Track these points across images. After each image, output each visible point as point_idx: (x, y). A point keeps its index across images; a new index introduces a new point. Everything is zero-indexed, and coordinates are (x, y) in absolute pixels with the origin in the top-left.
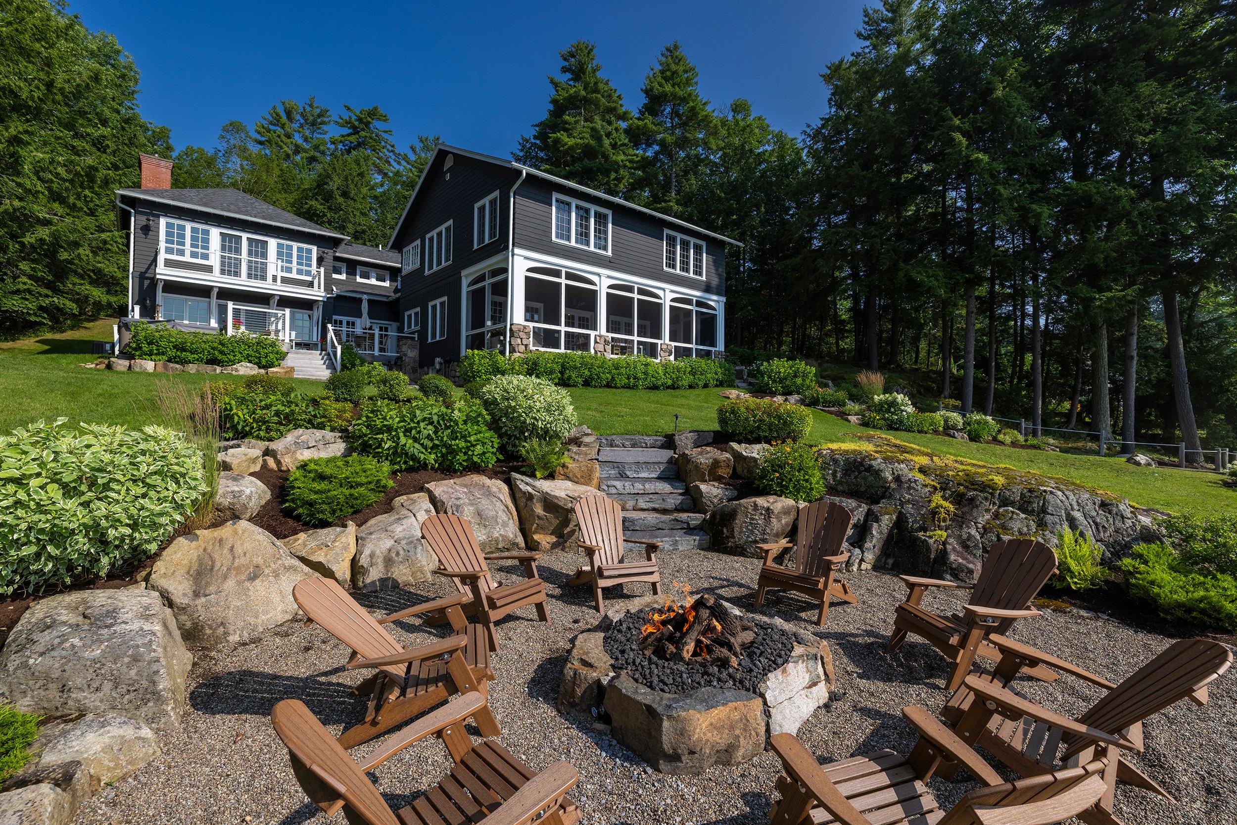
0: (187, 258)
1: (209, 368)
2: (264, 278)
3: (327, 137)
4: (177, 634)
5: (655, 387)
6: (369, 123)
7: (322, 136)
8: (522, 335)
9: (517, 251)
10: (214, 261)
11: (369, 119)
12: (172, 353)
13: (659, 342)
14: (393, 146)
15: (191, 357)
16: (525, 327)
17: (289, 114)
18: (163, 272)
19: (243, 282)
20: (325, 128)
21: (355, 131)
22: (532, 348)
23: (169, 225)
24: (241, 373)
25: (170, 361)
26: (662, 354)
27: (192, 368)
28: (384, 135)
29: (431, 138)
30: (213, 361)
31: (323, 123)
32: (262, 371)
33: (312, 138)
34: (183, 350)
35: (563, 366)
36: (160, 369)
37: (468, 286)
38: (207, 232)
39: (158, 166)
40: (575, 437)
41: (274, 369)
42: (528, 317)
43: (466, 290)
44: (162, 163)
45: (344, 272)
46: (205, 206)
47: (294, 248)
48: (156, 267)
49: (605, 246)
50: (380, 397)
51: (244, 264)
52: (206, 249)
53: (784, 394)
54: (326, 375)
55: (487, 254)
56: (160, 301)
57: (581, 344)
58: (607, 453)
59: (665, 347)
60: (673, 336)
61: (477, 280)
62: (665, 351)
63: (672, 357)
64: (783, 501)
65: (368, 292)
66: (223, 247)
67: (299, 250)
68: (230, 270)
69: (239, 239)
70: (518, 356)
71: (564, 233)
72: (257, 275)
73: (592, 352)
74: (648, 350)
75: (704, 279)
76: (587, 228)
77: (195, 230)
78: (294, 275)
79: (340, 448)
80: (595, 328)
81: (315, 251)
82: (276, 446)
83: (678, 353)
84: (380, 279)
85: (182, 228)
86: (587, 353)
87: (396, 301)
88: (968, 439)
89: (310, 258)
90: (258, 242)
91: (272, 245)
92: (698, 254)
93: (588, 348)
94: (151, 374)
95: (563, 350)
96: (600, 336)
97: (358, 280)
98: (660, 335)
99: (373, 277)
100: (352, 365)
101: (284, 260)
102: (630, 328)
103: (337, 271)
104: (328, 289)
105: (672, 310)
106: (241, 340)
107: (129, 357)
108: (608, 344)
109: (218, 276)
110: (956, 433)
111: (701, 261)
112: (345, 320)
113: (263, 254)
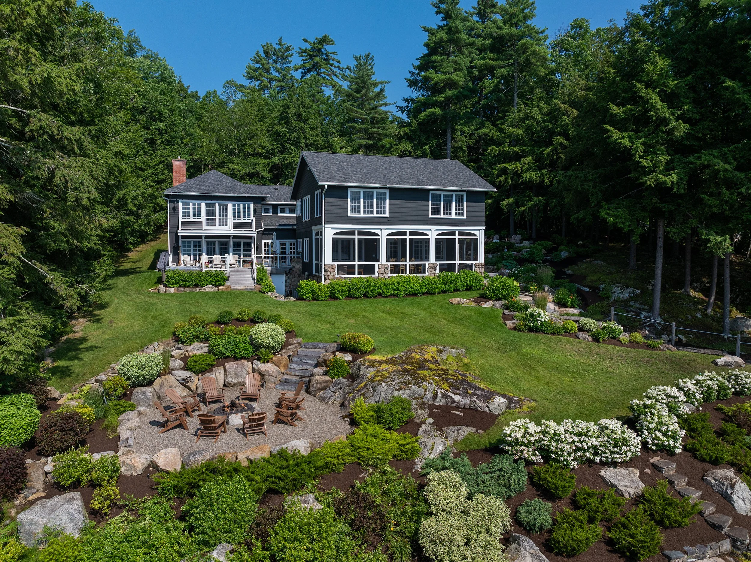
0: (191, 220)
1: (194, 289)
2: (226, 225)
3: (292, 65)
4: (156, 396)
5: (414, 295)
6: (320, 49)
7: (289, 65)
8: (330, 270)
9: (326, 226)
10: (203, 218)
11: (320, 46)
12: (181, 283)
13: (427, 263)
14: (339, 62)
15: (188, 284)
16: (332, 266)
17: (266, 53)
18: (181, 232)
19: (217, 230)
20: (290, 59)
21: (311, 57)
22: (337, 276)
23: (183, 204)
24: (207, 291)
25: (180, 286)
26: (429, 270)
27: (187, 290)
28: (331, 55)
29: (363, 55)
30: (196, 285)
31: (288, 56)
32: (216, 289)
33: (281, 69)
34: (185, 281)
35: (349, 288)
36: (176, 291)
37: (316, 236)
38: (199, 205)
39: (180, 164)
40: (286, 345)
41: (221, 287)
42: (334, 260)
43: (314, 238)
44: (182, 162)
45: (271, 211)
46: (198, 191)
47: (242, 205)
48: (178, 228)
49: (384, 212)
50: (238, 320)
51: (217, 218)
52: (199, 213)
53: (497, 300)
54: (250, 284)
55: (318, 222)
56: (181, 244)
57: (370, 270)
58: (302, 351)
59: (431, 265)
60: (438, 258)
61: (317, 234)
62: (431, 268)
63: (438, 271)
64: (327, 378)
65: (284, 222)
66: (207, 211)
67: (244, 206)
68: (211, 223)
69: (214, 205)
70: (328, 282)
71: (356, 210)
72: (223, 223)
73: (376, 275)
74: (417, 269)
75: (465, 217)
76: (372, 203)
77: (194, 204)
78: (242, 221)
79: (206, 349)
80: (379, 261)
81: (252, 205)
82: (189, 348)
83: (443, 268)
84: (292, 211)
85: (189, 204)
86: (373, 276)
87: (295, 230)
88: (590, 339)
89: (249, 210)
90: (223, 205)
91: (230, 206)
92: (460, 201)
93: (374, 274)
94: (173, 295)
95: (356, 275)
96: (382, 265)
97: (279, 215)
98: (427, 259)
99: (287, 210)
100: (261, 280)
101: (236, 214)
102: (404, 257)
103: (267, 211)
104: (258, 226)
105: (438, 242)
106: (208, 274)
107: (165, 286)
108: (387, 269)
109: (205, 227)
110: (581, 334)
111: (462, 206)
112: (269, 241)
113: (226, 212)
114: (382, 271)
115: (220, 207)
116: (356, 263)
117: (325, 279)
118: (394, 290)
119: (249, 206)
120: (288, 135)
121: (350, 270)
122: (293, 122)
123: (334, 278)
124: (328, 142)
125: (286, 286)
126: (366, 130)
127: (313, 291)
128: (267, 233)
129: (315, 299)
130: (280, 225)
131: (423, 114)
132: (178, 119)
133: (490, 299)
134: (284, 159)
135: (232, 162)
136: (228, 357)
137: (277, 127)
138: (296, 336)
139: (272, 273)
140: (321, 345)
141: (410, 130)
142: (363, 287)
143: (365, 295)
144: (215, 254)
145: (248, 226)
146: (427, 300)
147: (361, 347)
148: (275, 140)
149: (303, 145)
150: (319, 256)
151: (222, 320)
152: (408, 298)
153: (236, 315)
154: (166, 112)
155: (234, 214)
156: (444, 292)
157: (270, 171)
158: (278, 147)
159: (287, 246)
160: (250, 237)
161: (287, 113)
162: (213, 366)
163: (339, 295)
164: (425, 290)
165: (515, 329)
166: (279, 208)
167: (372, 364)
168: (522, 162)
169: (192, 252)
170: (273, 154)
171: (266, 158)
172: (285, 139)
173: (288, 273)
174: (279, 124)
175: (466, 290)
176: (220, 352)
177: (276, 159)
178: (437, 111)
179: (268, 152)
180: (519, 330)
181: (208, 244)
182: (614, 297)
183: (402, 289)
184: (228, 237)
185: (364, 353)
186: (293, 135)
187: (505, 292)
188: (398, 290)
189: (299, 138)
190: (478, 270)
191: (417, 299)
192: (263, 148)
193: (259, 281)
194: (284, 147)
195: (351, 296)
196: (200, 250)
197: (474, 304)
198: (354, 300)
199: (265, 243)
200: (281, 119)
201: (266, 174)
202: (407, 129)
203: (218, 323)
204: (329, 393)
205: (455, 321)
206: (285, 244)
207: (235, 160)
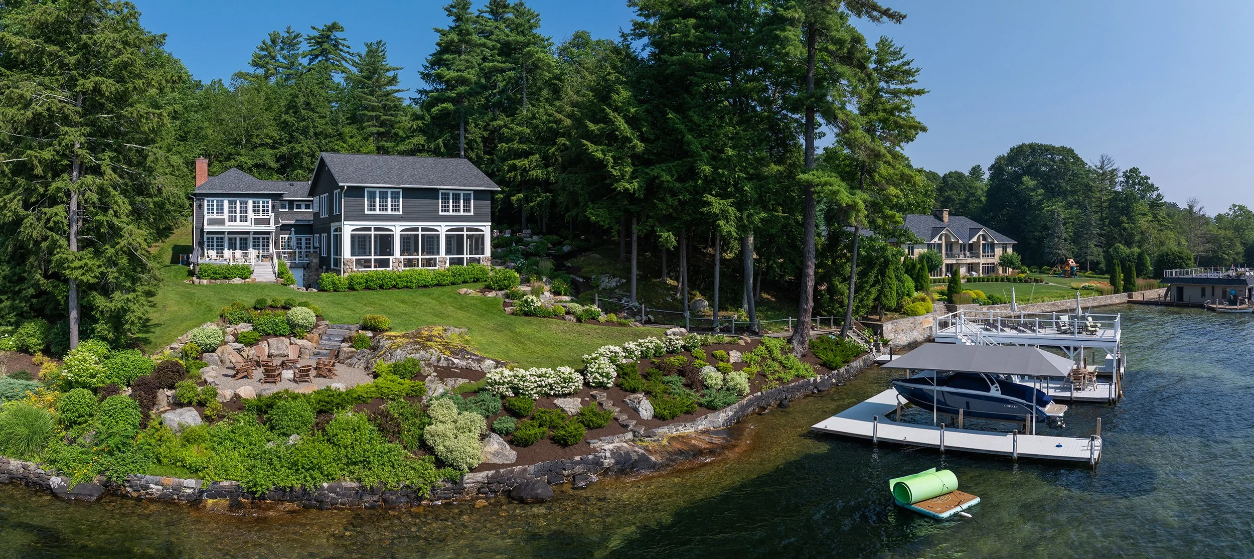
0: (215, 216)
1: (224, 281)
2: (247, 221)
5: (425, 286)
8: (349, 263)
9: (345, 222)
10: (226, 215)
12: (212, 275)
13: (437, 257)
15: (218, 276)
16: (351, 259)
17: (274, 41)
18: (207, 228)
19: (238, 225)
22: (354, 269)
23: (208, 202)
24: (236, 283)
25: (211, 278)
26: (440, 263)
27: (218, 282)
30: (225, 278)
32: (243, 281)
33: (289, 56)
34: (214, 273)
35: (366, 280)
36: (208, 283)
37: (334, 232)
38: (222, 202)
39: (203, 163)
40: (316, 326)
41: (248, 280)
42: (353, 254)
43: (332, 233)
44: (204, 161)
45: (288, 206)
46: (223, 189)
47: (261, 202)
48: (204, 225)
49: (398, 210)
50: (271, 306)
51: (238, 215)
52: (222, 210)
53: (500, 290)
54: (272, 278)
55: (338, 219)
56: (205, 239)
57: (385, 263)
58: (329, 331)
59: (442, 259)
60: (448, 252)
61: (336, 230)
62: (442, 262)
63: (448, 265)
64: (353, 349)
65: (300, 218)
66: (229, 207)
67: (263, 202)
68: (232, 219)
69: (235, 202)
70: (346, 275)
71: (372, 207)
72: (244, 219)
73: (391, 268)
74: (429, 263)
75: (472, 214)
76: (387, 201)
77: (218, 202)
78: (261, 216)
79: (251, 328)
80: (393, 255)
81: (270, 202)
82: (237, 327)
83: (452, 261)
84: (307, 207)
85: (213, 202)
86: (388, 269)
87: (312, 225)
88: (575, 320)
89: (268, 206)
90: (244, 201)
91: (250, 203)
92: (467, 200)
93: (388, 267)
94: (206, 286)
95: (373, 269)
96: (396, 259)
97: (295, 210)
98: (438, 253)
99: (303, 206)
100: (283, 273)
101: (256, 210)
102: (417, 251)
103: (283, 207)
104: (276, 222)
105: (447, 236)
106: (236, 267)
107: (198, 278)
108: (401, 262)
109: (227, 223)
110: (567, 317)
111: (470, 203)
112: (287, 236)
113: (246, 208)
114: (396, 265)
115: (241, 204)
116: (373, 257)
117: (344, 272)
118: (407, 282)
119: (268, 202)
120: (296, 125)
121: (367, 264)
122: (302, 111)
123: (352, 271)
124: (338, 130)
125: (305, 278)
126: (377, 118)
127: (334, 283)
128: (284, 228)
129: (335, 291)
130: (297, 220)
131: (436, 108)
133: (494, 289)
134: (293, 148)
135: (239, 154)
136: (269, 334)
137: (284, 117)
138: (323, 320)
139: (291, 267)
140: (346, 326)
142: (379, 279)
143: (381, 287)
144: (235, 249)
145: (268, 222)
146: (437, 291)
147: (380, 326)
148: (283, 129)
149: (311, 133)
150: (338, 250)
151: (259, 306)
152: (420, 290)
153: (269, 302)
155: (254, 210)
156: (453, 284)
157: (277, 161)
158: (285, 136)
159: (303, 241)
160: (269, 233)
162: (258, 340)
163: (357, 287)
164: (435, 282)
165: (513, 314)
166: (295, 203)
167: (389, 338)
168: (530, 159)
169: (215, 247)
170: (281, 144)
171: (273, 148)
172: (293, 128)
173: (306, 267)
174: (287, 113)
175: (474, 282)
176: (263, 330)
177: (284, 148)
178: (450, 106)
179: (275, 142)
180: (516, 315)
181: (230, 239)
182: (602, 286)
183: (414, 281)
184: (248, 233)
185: (382, 331)
186: (301, 124)
187: (506, 282)
188: (411, 282)
189: (307, 127)
190: (485, 264)
191: (428, 290)
192: (271, 138)
193: (280, 275)
194: (292, 136)
195: (368, 288)
196: (222, 246)
197: (479, 294)
198: (371, 291)
199: (282, 238)
200: (290, 108)
201: (274, 165)
203: (256, 308)
204: (355, 360)
205: (461, 308)
206: (301, 239)
207: (242, 152)
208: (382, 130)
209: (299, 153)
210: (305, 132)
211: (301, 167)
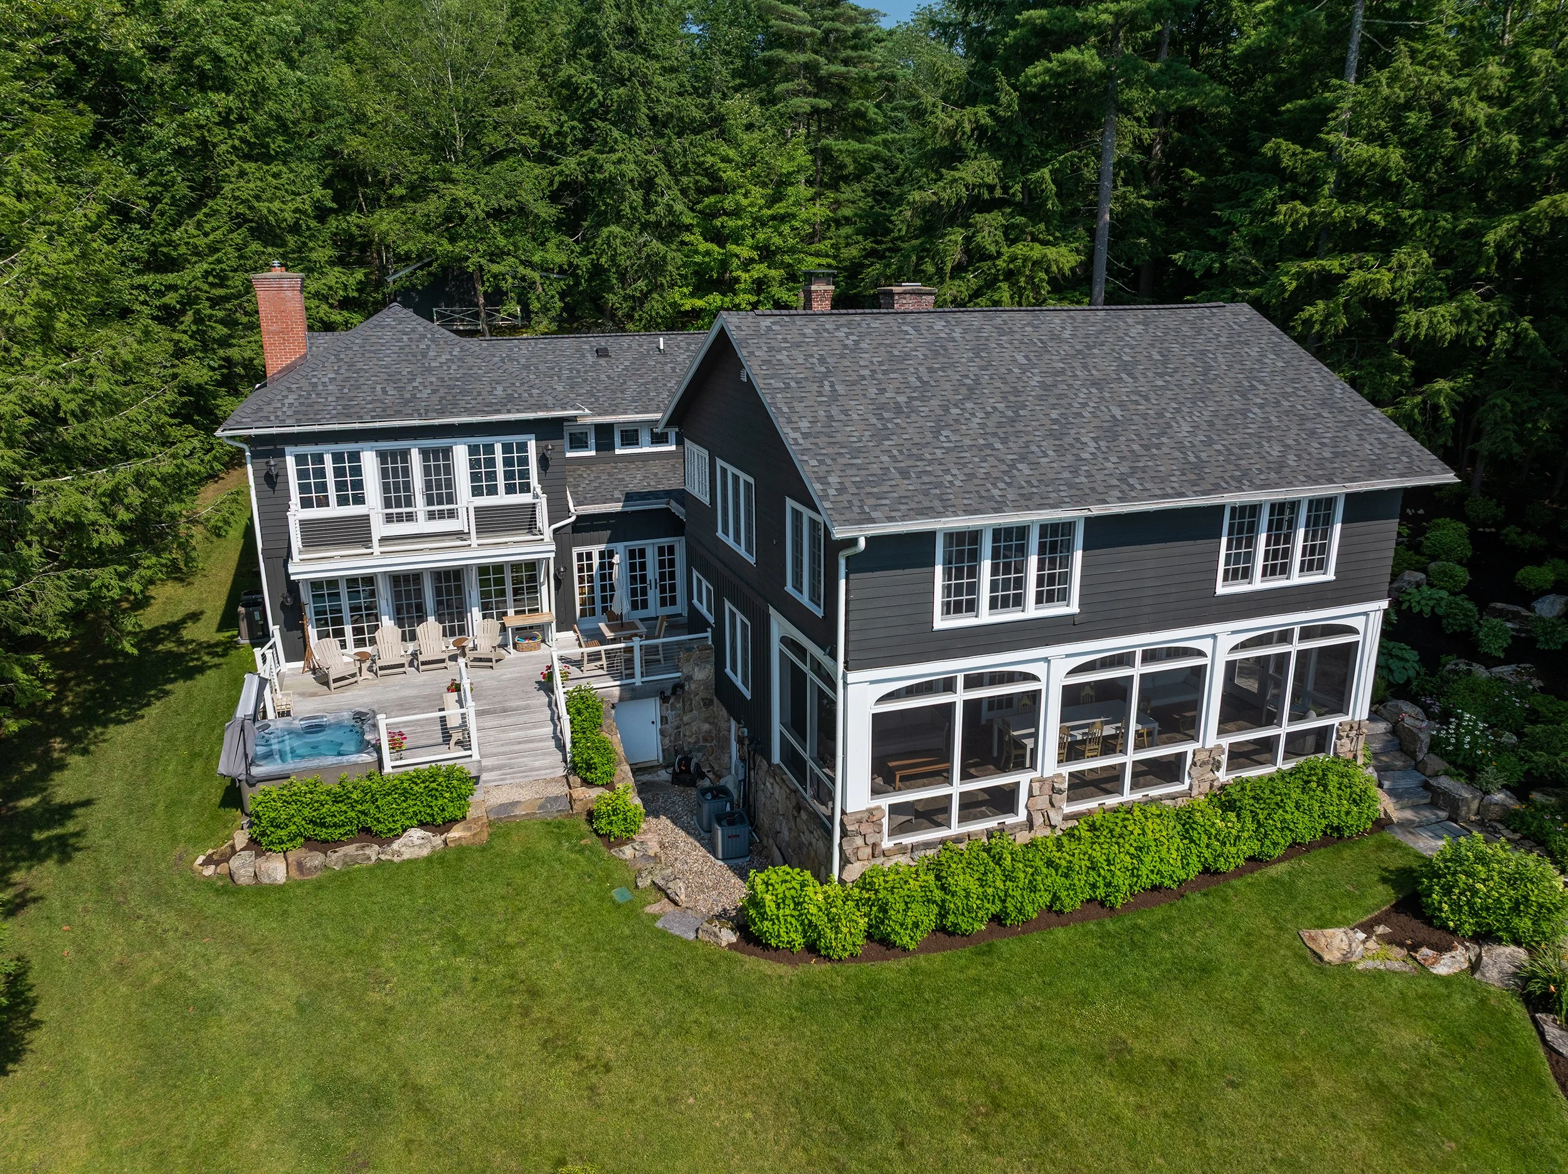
0: (333, 513)
1: (361, 851)
2: (452, 515)
8: (865, 828)
9: (852, 677)
10: (373, 503)
12: (310, 830)
13: (1189, 748)
15: (335, 833)
16: (870, 812)
18: (302, 567)
19: (422, 545)
22: (886, 844)
23: (300, 459)
24: (406, 857)
25: (307, 848)
26: (1196, 770)
27: (335, 859)
30: (367, 834)
32: (438, 840)
34: (323, 826)
35: (943, 908)
36: (294, 873)
37: (782, 644)
38: (355, 457)
39: (280, 289)
41: (456, 833)
42: (879, 789)
43: (777, 643)
44: (286, 284)
45: (592, 441)
46: (348, 416)
47: (498, 448)
48: (289, 555)
49: (1064, 596)
51: (420, 495)
52: (358, 485)
53: (1475, 936)
54: (552, 777)
55: (805, 619)
56: (306, 596)
57: (1000, 802)
59: (1203, 756)
61: (793, 648)
62: (1204, 763)
63: (1221, 769)
65: (638, 482)
66: (384, 473)
67: (507, 448)
69: (405, 454)
70: (854, 872)
71: (963, 602)
72: (441, 508)
73: (1022, 815)
74: (1159, 773)
75: (1330, 575)
76: (1021, 567)
77: (338, 459)
78: (502, 499)
80: (1032, 767)
81: (532, 445)
83: (1239, 755)
84: (660, 438)
85: (319, 459)
86: (1010, 820)
89: (524, 461)
90: (436, 451)
91: (461, 453)
93: (1013, 811)
94: (282, 900)
95: (954, 829)
96: (1042, 780)
97: (618, 452)
98: (1193, 734)
99: (645, 436)
101: (482, 484)
102: (1119, 737)
103: (578, 442)
104: (556, 510)
105: (1233, 671)
106: (403, 781)
107: (256, 845)
108: (1060, 792)
109: (379, 530)
111: (1326, 535)
112: (595, 550)
113: (448, 469)
114: (1042, 802)
115: (426, 459)
116: (956, 789)
117: (845, 861)
118: (1094, 886)
119: (523, 447)
120: (600, 94)
122: (615, 53)
123: (875, 850)
124: (711, 108)
125: (662, 733)
126: (810, 69)
128: (586, 530)
129: (812, 950)
130: (629, 497)
131: (1040, 66)
132: (275, 72)
133: (1448, 927)
134: (594, 163)
135: (447, 178)
137: (567, 70)
141: (991, 113)
142: (991, 898)
144: (421, 619)
145: (527, 522)
148: (565, 105)
149: (643, 122)
154: (231, 53)
155: (475, 477)
158: (573, 128)
159: (651, 558)
160: (532, 562)
161: (594, 24)
163: (904, 939)
166: (618, 432)
168: (1394, 262)
169: (347, 625)
170: (562, 149)
171: (540, 159)
172: (593, 104)
173: (669, 694)
174: (573, 56)
177: (572, 163)
178: (1088, 58)
179: (546, 145)
181: (397, 596)
184: (461, 570)
186: (614, 93)
187: (1523, 925)
188: (1108, 885)
189: (631, 102)
190: (1348, 747)
192: (533, 132)
194: (589, 128)
195: (944, 931)
197: (1403, 965)
199: (580, 556)
200: (579, 42)
202: (981, 111)
206: (642, 553)
207: (457, 171)
208: (824, 103)
209: (611, 180)
210: (624, 118)
211: (618, 218)
